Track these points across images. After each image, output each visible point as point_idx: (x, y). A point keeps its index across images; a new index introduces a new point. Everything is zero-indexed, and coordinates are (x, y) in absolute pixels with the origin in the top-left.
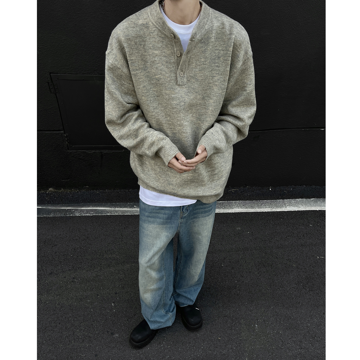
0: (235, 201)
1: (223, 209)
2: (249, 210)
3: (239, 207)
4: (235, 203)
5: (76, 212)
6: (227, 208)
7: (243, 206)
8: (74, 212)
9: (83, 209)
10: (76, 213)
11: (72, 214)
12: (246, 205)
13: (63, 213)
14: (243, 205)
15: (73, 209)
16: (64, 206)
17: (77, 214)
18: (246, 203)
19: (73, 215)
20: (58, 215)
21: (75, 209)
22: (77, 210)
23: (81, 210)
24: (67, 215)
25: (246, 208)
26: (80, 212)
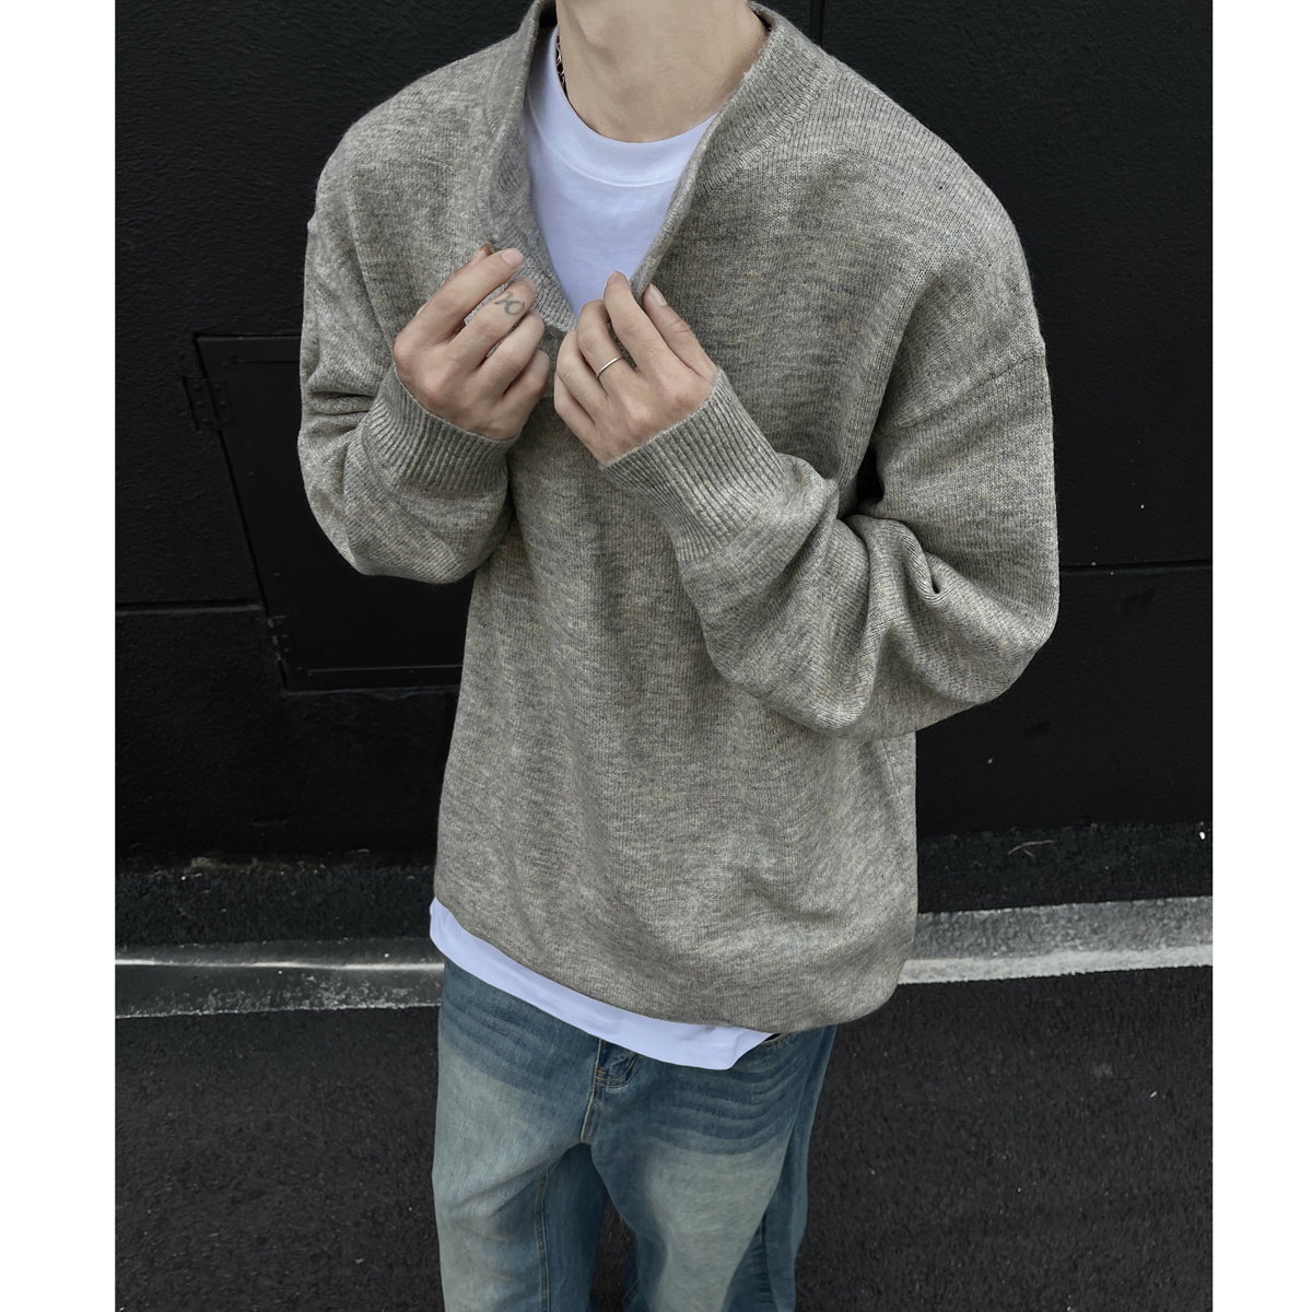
0: (1049, 909)
1: (1004, 954)
2: (1128, 961)
3: (1078, 942)
4: (1050, 917)
5: (327, 990)
6: (1023, 953)
7: (1096, 938)
8: (316, 986)
9: (354, 972)
10: (326, 994)
11: (308, 998)
12: (1106, 925)
13: (265, 995)
14: (1095, 932)
15: (309, 972)
16: (268, 955)
17: (333, 1003)
18: (1106, 918)
19: (312, 1005)
20: (244, 1005)
21: (318, 970)
22: (325, 975)
23: (349, 980)
24: (286, 1004)
25: (1113, 946)
26: (343, 988)
